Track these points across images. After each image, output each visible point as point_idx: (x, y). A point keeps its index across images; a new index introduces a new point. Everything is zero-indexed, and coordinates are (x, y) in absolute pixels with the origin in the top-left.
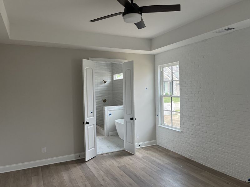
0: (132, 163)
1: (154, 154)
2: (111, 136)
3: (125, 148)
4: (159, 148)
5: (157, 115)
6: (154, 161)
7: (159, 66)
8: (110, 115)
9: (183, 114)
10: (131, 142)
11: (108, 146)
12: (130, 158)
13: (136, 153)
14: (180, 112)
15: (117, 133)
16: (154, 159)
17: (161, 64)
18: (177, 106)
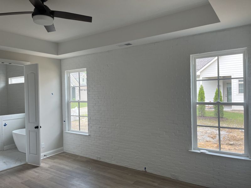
0: (38, 176)
1: (61, 161)
2: (7, 150)
3: (27, 161)
4: (66, 154)
5: (64, 121)
6: (63, 169)
7: (66, 71)
8: (5, 125)
9: (91, 118)
10: (36, 153)
11: (4, 162)
12: (34, 171)
13: (42, 165)
14: (88, 117)
15: (15, 145)
16: (62, 166)
17: (67, 70)
18: (84, 110)
